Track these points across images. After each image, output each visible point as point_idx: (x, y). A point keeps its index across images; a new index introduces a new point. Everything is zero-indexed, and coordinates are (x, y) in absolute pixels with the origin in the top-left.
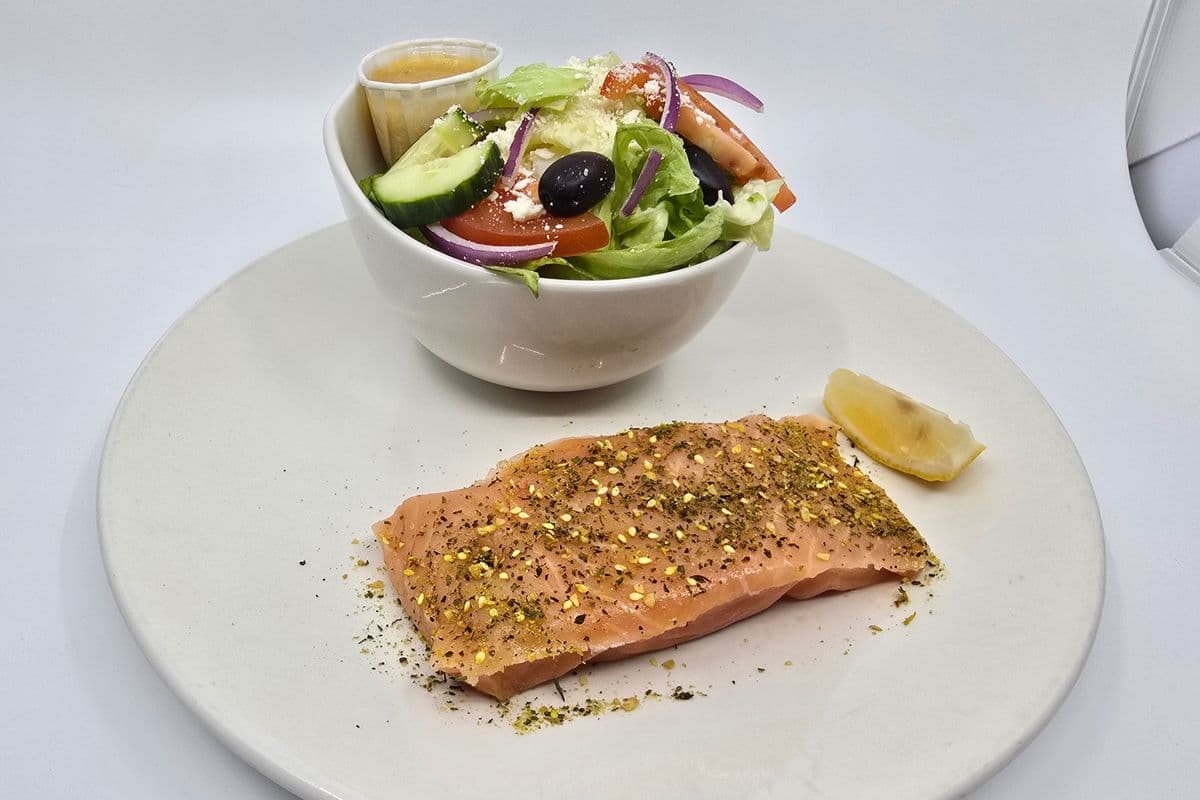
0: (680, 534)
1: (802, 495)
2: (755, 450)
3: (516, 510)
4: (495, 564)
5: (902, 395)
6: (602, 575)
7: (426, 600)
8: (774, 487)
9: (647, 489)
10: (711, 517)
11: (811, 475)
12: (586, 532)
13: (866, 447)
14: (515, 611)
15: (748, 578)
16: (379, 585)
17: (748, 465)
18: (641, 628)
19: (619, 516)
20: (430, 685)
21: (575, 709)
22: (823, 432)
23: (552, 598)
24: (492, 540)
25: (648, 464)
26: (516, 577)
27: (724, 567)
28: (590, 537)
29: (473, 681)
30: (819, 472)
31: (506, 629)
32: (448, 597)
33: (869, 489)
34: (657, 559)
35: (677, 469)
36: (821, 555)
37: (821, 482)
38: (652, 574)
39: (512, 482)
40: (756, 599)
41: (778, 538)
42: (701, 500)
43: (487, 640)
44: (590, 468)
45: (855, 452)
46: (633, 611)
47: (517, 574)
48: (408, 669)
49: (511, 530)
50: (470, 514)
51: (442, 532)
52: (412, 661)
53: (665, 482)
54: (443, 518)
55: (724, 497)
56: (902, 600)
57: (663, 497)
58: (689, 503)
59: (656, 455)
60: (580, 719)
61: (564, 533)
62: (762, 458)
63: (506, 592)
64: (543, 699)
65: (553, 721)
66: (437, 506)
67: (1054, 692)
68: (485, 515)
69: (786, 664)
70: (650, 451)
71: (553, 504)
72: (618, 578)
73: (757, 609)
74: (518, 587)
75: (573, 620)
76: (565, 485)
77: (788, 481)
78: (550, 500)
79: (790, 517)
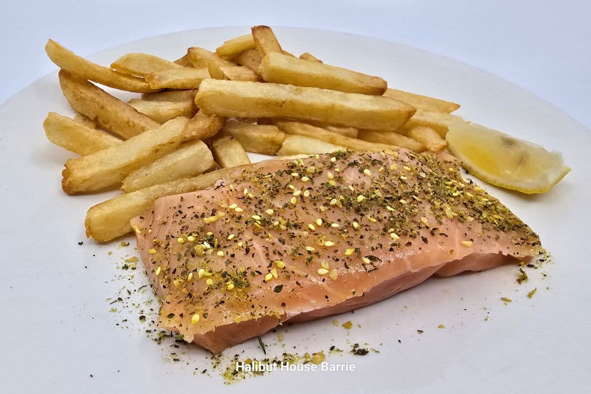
0: (356, 225)
1: (444, 199)
2: (406, 168)
3: (233, 206)
4: (216, 244)
5: (506, 135)
6: (296, 255)
7: (162, 271)
8: (423, 193)
9: (330, 192)
10: (379, 212)
11: (447, 187)
12: (284, 222)
13: (477, 173)
14: (227, 281)
15: (411, 258)
16: (134, 260)
17: (402, 178)
18: (327, 297)
19: (310, 211)
20: (160, 339)
21: (274, 361)
22: (450, 162)
23: (256, 271)
24: (214, 227)
25: (330, 175)
26: (229, 255)
27: (391, 250)
28: (287, 226)
29: (189, 339)
30: (453, 186)
32: (177, 270)
33: (487, 198)
34: (339, 243)
35: (351, 179)
36: (465, 243)
37: (455, 192)
38: (335, 254)
39: (231, 186)
40: (415, 275)
41: (431, 229)
42: (370, 200)
43: (203, 304)
44: (289, 177)
45: (469, 176)
46: (320, 283)
47: (231, 252)
48: (145, 325)
49: (228, 220)
50: (199, 209)
51: (178, 221)
52: (149, 319)
53: (343, 187)
54: (180, 212)
55: (388, 198)
56: (522, 279)
57: (342, 197)
58: (361, 202)
59: (336, 170)
61: (268, 222)
62: (412, 174)
63: (221, 266)
66: (176, 203)
68: (211, 208)
69: (440, 327)
70: (331, 167)
71: (261, 202)
72: (309, 256)
73: (415, 282)
74: (230, 262)
75: (273, 289)
76: (270, 189)
77: (433, 190)
78: (259, 199)
79: (437, 214)
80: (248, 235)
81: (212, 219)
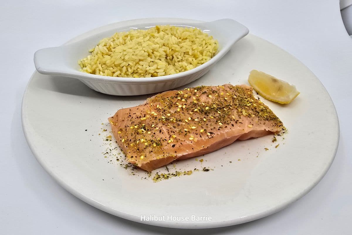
0: (205, 119)
1: (243, 108)
2: (228, 94)
3: (153, 113)
4: (147, 129)
5: (273, 77)
6: (180, 133)
7: (125, 141)
8: (234, 105)
9: (194, 106)
10: (214, 114)
11: (245, 102)
12: (175, 119)
13: (262, 94)
14: (153, 143)
15: (227, 133)
16: (110, 137)
17: (226, 98)
18: (193, 149)
19: (186, 114)
20: (126, 167)
21: (172, 174)
22: (248, 89)
23: (165, 139)
24: (146, 122)
25: (194, 98)
26: (153, 133)
27: (219, 129)
28: (176, 121)
29: (140, 165)
30: (248, 101)
31: (150, 149)
32: (132, 140)
33: (263, 106)
34: (198, 127)
35: (203, 100)
36: (249, 126)
37: (249, 104)
38: (196, 132)
39: (151, 104)
40: (229, 140)
41: (236, 121)
42: (211, 109)
43: (144, 153)
44: (176, 100)
45: (258, 96)
46: (190, 143)
47: (153, 132)
48: (119, 162)
49: (151, 119)
50: (138, 114)
51: (130, 120)
52: (120, 160)
53: (200, 104)
54: (130, 116)
55: (219, 108)
56: (275, 140)
57: (199, 108)
58: (207, 110)
59: (197, 96)
60: (173, 178)
61: (168, 119)
62: (230, 96)
63: (150, 138)
64: (162, 171)
65: (165, 178)
66: (128, 111)
67: (325, 167)
68: (143, 114)
69: (238, 160)
70: (195, 94)
71: (164, 111)
72: (186, 133)
73: (229, 143)
74: (154, 136)
75: (171, 146)
76: (168, 105)
77: (238, 103)
78: (164, 109)
79: (239, 114)
80: (160, 125)
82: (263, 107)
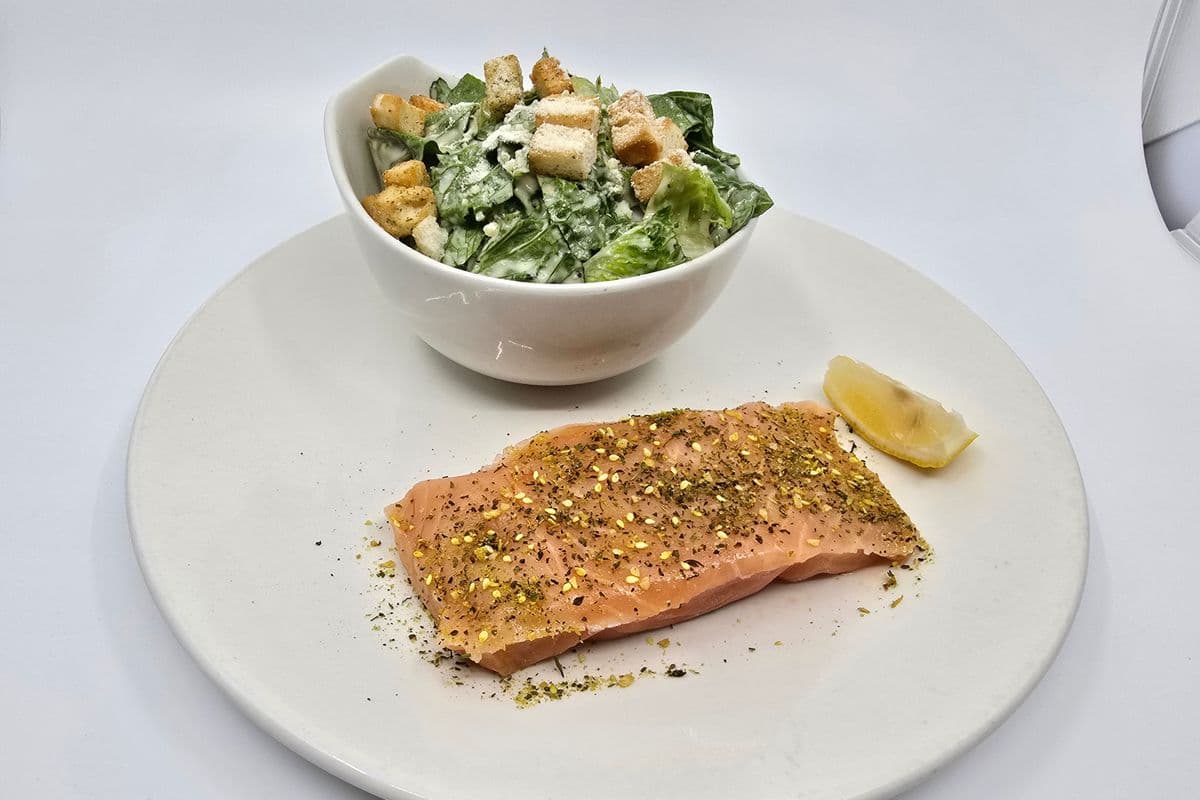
0: (675, 520)
1: (796, 482)
2: (752, 438)
3: (520, 495)
4: (500, 547)
5: (900, 384)
6: (600, 559)
7: (434, 580)
8: (769, 475)
9: (646, 475)
10: (706, 503)
11: (807, 462)
12: (586, 517)
13: (863, 433)
14: (517, 593)
15: (740, 562)
16: (391, 564)
17: (744, 453)
18: (636, 610)
19: (618, 502)
20: (437, 661)
21: (574, 685)
22: (821, 418)
23: (552, 581)
24: (497, 524)
25: (647, 452)
26: (518, 560)
27: (717, 552)
28: (590, 522)
29: (476, 659)
30: (814, 459)
31: (508, 609)
32: (454, 580)
33: (864, 475)
34: (653, 543)
35: (675, 456)
36: (811, 541)
37: (815, 469)
38: (647, 558)
39: (517, 468)
40: (747, 582)
41: (770, 524)
42: (697, 487)
43: (490, 620)
44: (592, 455)
45: (852, 437)
46: (629, 593)
47: (519, 558)
48: (417, 645)
49: (515, 515)
50: (476, 499)
51: (450, 515)
52: (420, 638)
53: (663, 469)
54: (451, 503)
55: (720, 484)
56: (891, 583)
57: (660, 484)
58: (685, 490)
59: (655, 443)
60: (577, 694)
61: (565, 518)
62: (759, 445)
63: (509, 575)
64: (544, 675)
65: (552, 696)
66: (445, 491)
68: (491, 499)
69: (776, 644)
71: (555, 489)
72: (616, 561)
74: (520, 570)
75: (572, 602)
76: (567, 471)
77: (783, 468)
78: (553, 486)
79: (783, 503)
80: (540, 535)
81: (494, 513)
82: (862, 478)
